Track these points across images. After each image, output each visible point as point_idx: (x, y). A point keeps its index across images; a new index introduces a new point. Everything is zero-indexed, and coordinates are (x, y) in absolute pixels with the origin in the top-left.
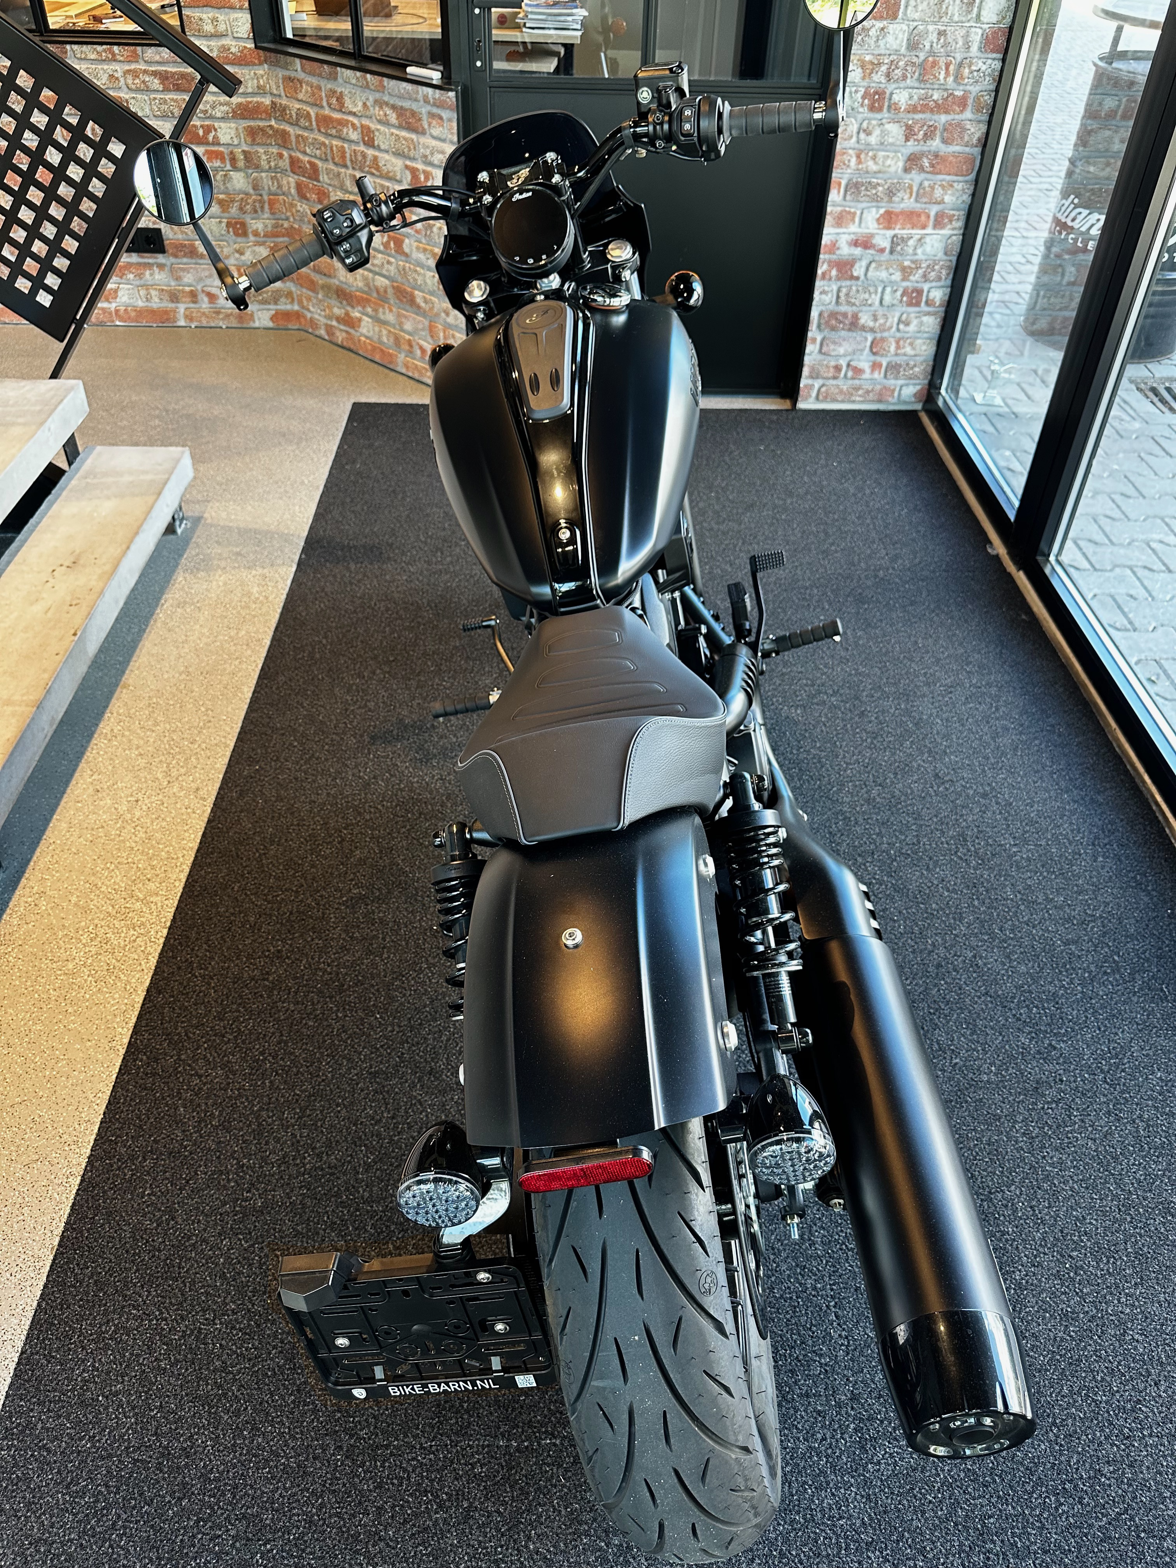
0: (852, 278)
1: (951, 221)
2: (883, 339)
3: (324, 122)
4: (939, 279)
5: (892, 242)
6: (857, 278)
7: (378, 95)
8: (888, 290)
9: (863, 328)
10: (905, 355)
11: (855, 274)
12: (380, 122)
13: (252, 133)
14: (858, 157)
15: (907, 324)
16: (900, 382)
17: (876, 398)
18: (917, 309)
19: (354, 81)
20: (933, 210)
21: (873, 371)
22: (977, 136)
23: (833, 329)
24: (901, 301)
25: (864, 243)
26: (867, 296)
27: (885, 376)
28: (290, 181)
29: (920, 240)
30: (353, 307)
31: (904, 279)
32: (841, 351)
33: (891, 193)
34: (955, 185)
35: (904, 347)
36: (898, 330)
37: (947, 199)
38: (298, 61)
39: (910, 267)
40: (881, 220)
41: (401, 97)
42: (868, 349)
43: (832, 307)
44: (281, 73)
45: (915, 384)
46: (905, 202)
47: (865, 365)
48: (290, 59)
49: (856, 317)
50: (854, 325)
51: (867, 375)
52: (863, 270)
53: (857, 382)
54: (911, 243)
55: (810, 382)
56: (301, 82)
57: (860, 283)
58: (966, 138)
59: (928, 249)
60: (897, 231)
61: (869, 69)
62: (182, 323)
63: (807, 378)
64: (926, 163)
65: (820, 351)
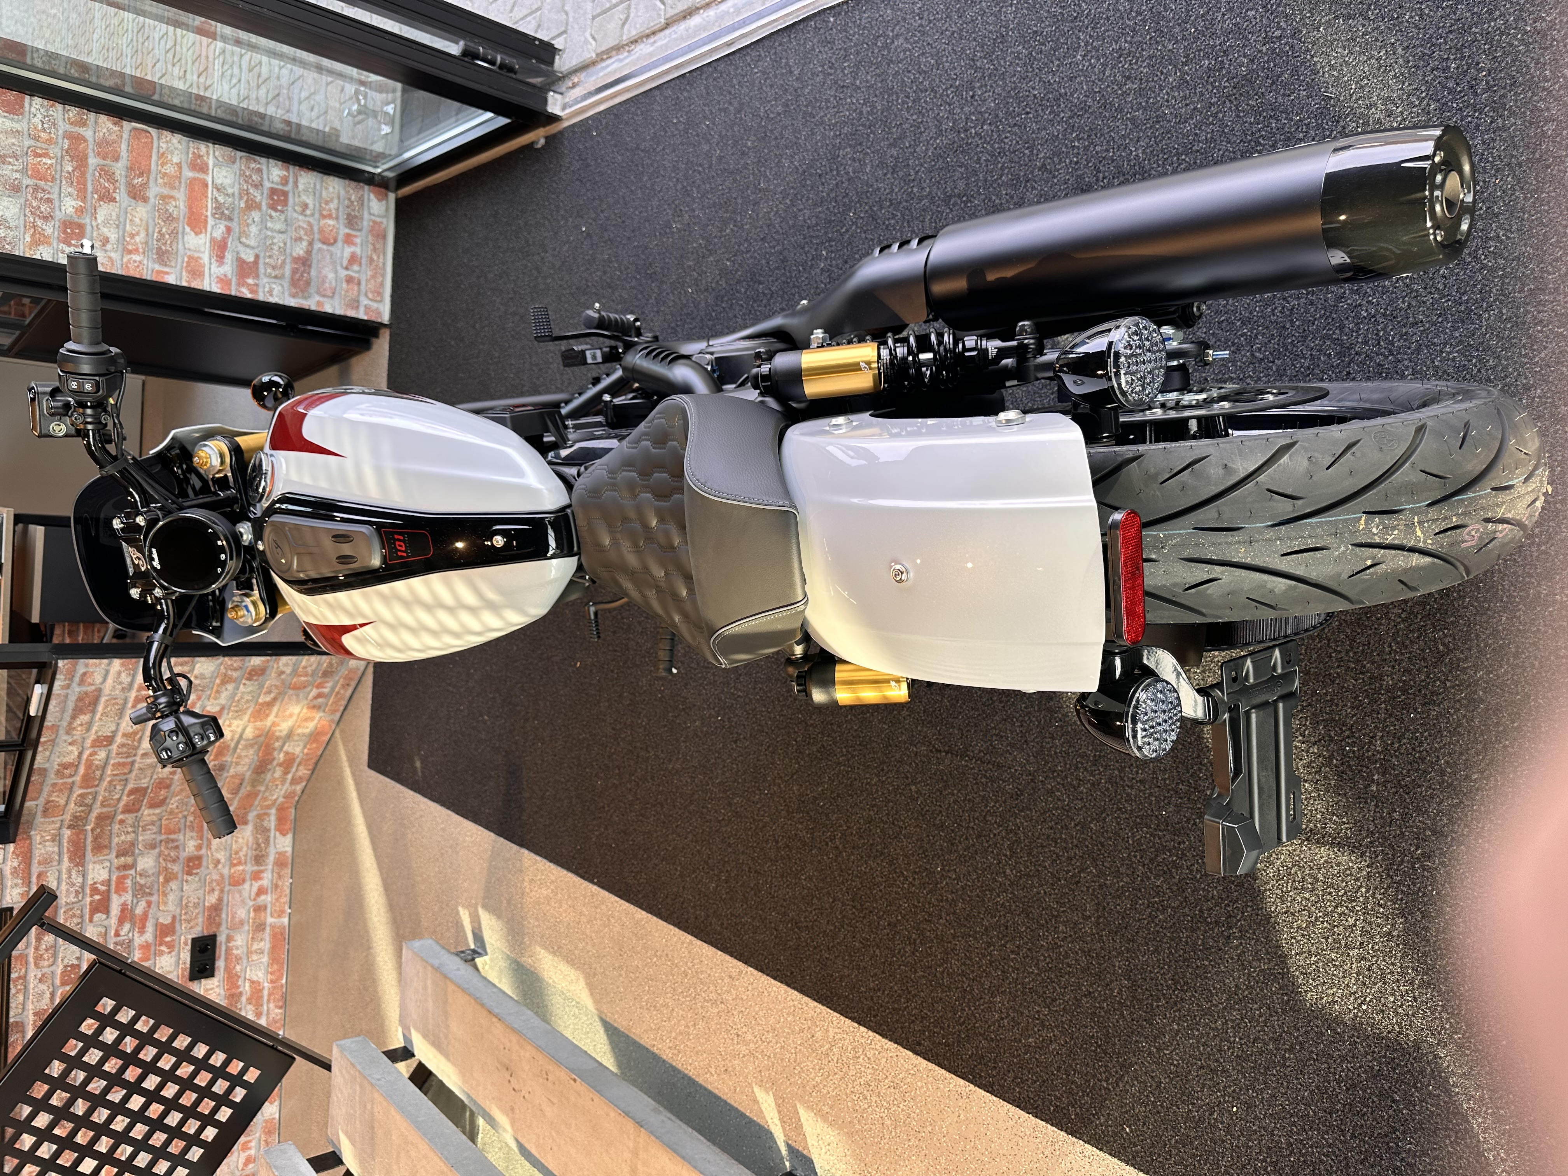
0: (256, 262)
1: (200, 156)
2: (321, 231)
3: (88, 780)
4: (260, 170)
5: (220, 219)
6: (257, 257)
7: (62, 731)
8: (269, 225)
9: (309, 252)
10: (337, 209)
11: (252, 259)
12: (88, 730)
13: (99, 848)
14: (130, 252)
15: (306, 206)
16: (366, 215)
17: (381, 241)
18: (290, 195)
19: (48, 753)
20: (188, 174)
21: (354, 244)
22: (111, 126)
23: (308, 283)
24: (282, 212)
25: (220, 248)
26: (276, 248)
27: (360, 230)
28: (147, 814)
29: (218, 190)
30: (274, 759)
31: (258, 207)
32: (331, 276)
33: (169, 218)
34: (161, 151)
35: (330, 210)
36: (312, 215)
37: (176, 160)
38: (28, 804)
39: (247, 201)
40: (197, 230)
41: (63, 710)
42: (331, 248)
43: (286, 285)
44: (39, 819)
45: (369, 200)
46: (179, 205)
47: (348, 251)
48: (25, 811)
49: (296, 260)
50: (304, 262)
51: (358, 250)
52: (248, 250)
53: (364, 261)
54: (221, 199)
55: (362, 309)
56: (48, 802)
57: (262, 255)
58: (114, 137)
59: (227, 181)
60: (209, 214)
61: (39, 239)
62: (285, 920)
63: (358, 313)
64: (138, 181)
65: (332, 297)
